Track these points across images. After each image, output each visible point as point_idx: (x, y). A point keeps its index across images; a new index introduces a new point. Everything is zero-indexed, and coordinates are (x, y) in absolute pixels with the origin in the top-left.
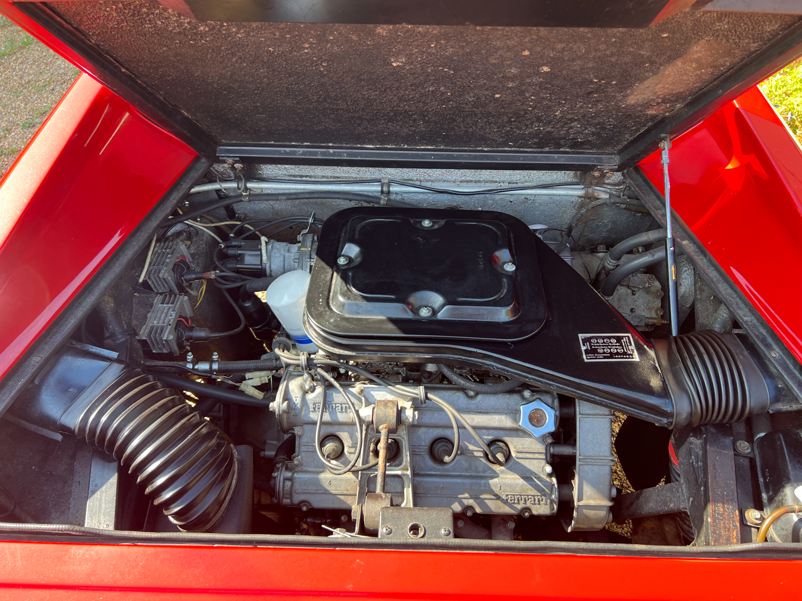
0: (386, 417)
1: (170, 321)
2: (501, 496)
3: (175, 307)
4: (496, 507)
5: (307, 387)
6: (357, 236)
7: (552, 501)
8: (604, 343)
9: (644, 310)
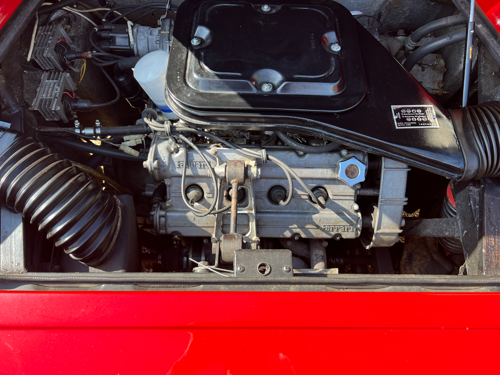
0: (236, 174)
1: (56, 94)
2: (321, 226)
3: (59, 82)
4: (316, 234)
5: (172, 149)
6: (207, 20)
7: (357, 229)
8: (411, 113)
9: (429, 83)
